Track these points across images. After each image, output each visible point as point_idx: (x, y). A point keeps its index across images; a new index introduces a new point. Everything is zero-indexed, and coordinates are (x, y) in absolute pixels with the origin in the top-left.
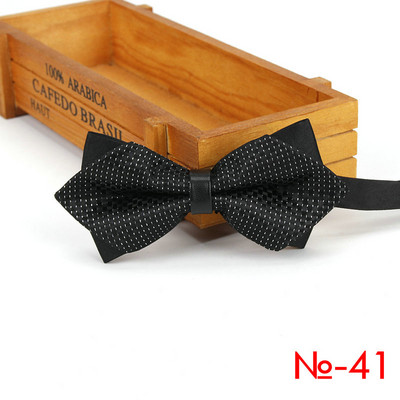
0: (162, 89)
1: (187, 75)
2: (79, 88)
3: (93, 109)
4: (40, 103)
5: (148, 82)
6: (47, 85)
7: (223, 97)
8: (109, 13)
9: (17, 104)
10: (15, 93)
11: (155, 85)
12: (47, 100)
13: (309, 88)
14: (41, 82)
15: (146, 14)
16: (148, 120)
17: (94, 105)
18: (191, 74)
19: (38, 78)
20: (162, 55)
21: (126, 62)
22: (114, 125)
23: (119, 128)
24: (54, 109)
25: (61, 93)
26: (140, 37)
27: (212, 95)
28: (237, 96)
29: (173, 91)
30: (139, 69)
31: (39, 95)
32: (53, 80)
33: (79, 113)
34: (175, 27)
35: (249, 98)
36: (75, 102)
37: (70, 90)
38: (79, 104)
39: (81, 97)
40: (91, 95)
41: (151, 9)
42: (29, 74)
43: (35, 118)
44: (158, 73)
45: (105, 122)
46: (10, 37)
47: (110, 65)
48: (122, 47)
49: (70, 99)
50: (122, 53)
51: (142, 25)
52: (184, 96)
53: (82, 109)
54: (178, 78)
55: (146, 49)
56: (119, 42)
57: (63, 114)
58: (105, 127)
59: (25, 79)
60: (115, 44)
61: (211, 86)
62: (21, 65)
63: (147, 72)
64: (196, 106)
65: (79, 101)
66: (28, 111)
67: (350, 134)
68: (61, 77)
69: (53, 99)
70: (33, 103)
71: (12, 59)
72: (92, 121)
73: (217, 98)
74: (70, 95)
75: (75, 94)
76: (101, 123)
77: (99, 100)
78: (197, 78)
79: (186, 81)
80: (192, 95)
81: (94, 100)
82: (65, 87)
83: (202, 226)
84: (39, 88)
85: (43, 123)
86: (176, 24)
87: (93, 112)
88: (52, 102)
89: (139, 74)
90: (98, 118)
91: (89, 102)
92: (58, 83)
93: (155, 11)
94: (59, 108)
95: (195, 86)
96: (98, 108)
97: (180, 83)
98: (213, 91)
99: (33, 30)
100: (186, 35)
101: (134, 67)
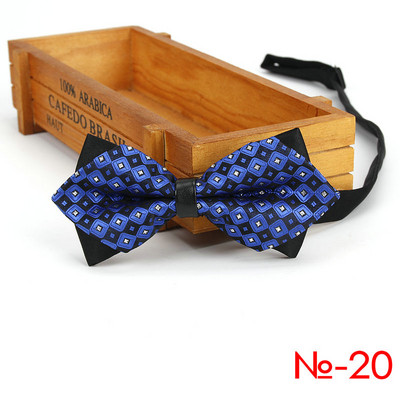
0: (175, 112)
1: (198, 98)
2: (89, 101)
3: (100, 121)
4: (55, 118)
5: (164, 106)
6: (61, 100)
7: (230, 117)
8: (130, 40)
9: (35, 121)
10: (34, 111)
11: (170, 109)
12: (61, 115)
13: (309, 105)
14: (56, 97)
15: (165, 40)
16: (147, 127)
17: (101, 117)
18: (202, 97)
19: (53, 94)
20: (176, 80)
21: (144, 88)
22: (118, 135)
23: (123, 138)
24: (67, 123)
25: (73, 107)
26: (157, 63)
27: (221, 117)
28: (243, 116)
29: (186, 114)
30: (155, 94)
31: (53, 110)
32: (66, 95)
33: (89, 126)
34: (189, 51)
35: (255, 118)
36: (86, 115)
37: (81, 104)
38: (88, 117)
39: (91, 110)
40: (99, 106)
41: (169, 36)
42: (46, 90)
43: (51, 134)
44: (172, 96)
45: (111, 132)
46: (30, 56)
47: (130, 90)
48: (141, 73)
49: (80, 112)
50: (141, 79)
51: (160, 51)
52: (196, 118)
53: (91, 121)
54: (190, 101)
55: (162, 74)
56: (139, 68)
57: (75, 128)
58: (111, 137)
59: (42, 95)
60: (135, 71)
61: (219, 107)
62: (39, 83)
63: (163, 97)
64: (206, 127)
65: (89, 114)
66: (45, 127)
67: (347, 149)
68: (73, 92)
69: (66, 113)
70: (49, 119)
71: (32, 77)
72: (99, 133)
73: (225, 119)
74: (80, 108)
75: (85, 107)
76: (107, 134)
77: (106, 111)
78: (207, 100)
79: (198, 103)
80: (202, 117)
81: (102, 112)
82: (76, 100)
83: (195, 231)
84: (54, 104)
85: (57, 139)
86: (191, 49)
87: (100, 124)
88: (65, 117)
89: (156, 99)
90: (105, 129)
91: (97, 114)
92: (70, 97)
93: (173, 38)
94: (71, 122)
95: (205, 108)
96: (105, 119)
97: (192, 105)
98: (221, 112)
99: (55, 52)
100: (199, 58)
101: (151, 92)
